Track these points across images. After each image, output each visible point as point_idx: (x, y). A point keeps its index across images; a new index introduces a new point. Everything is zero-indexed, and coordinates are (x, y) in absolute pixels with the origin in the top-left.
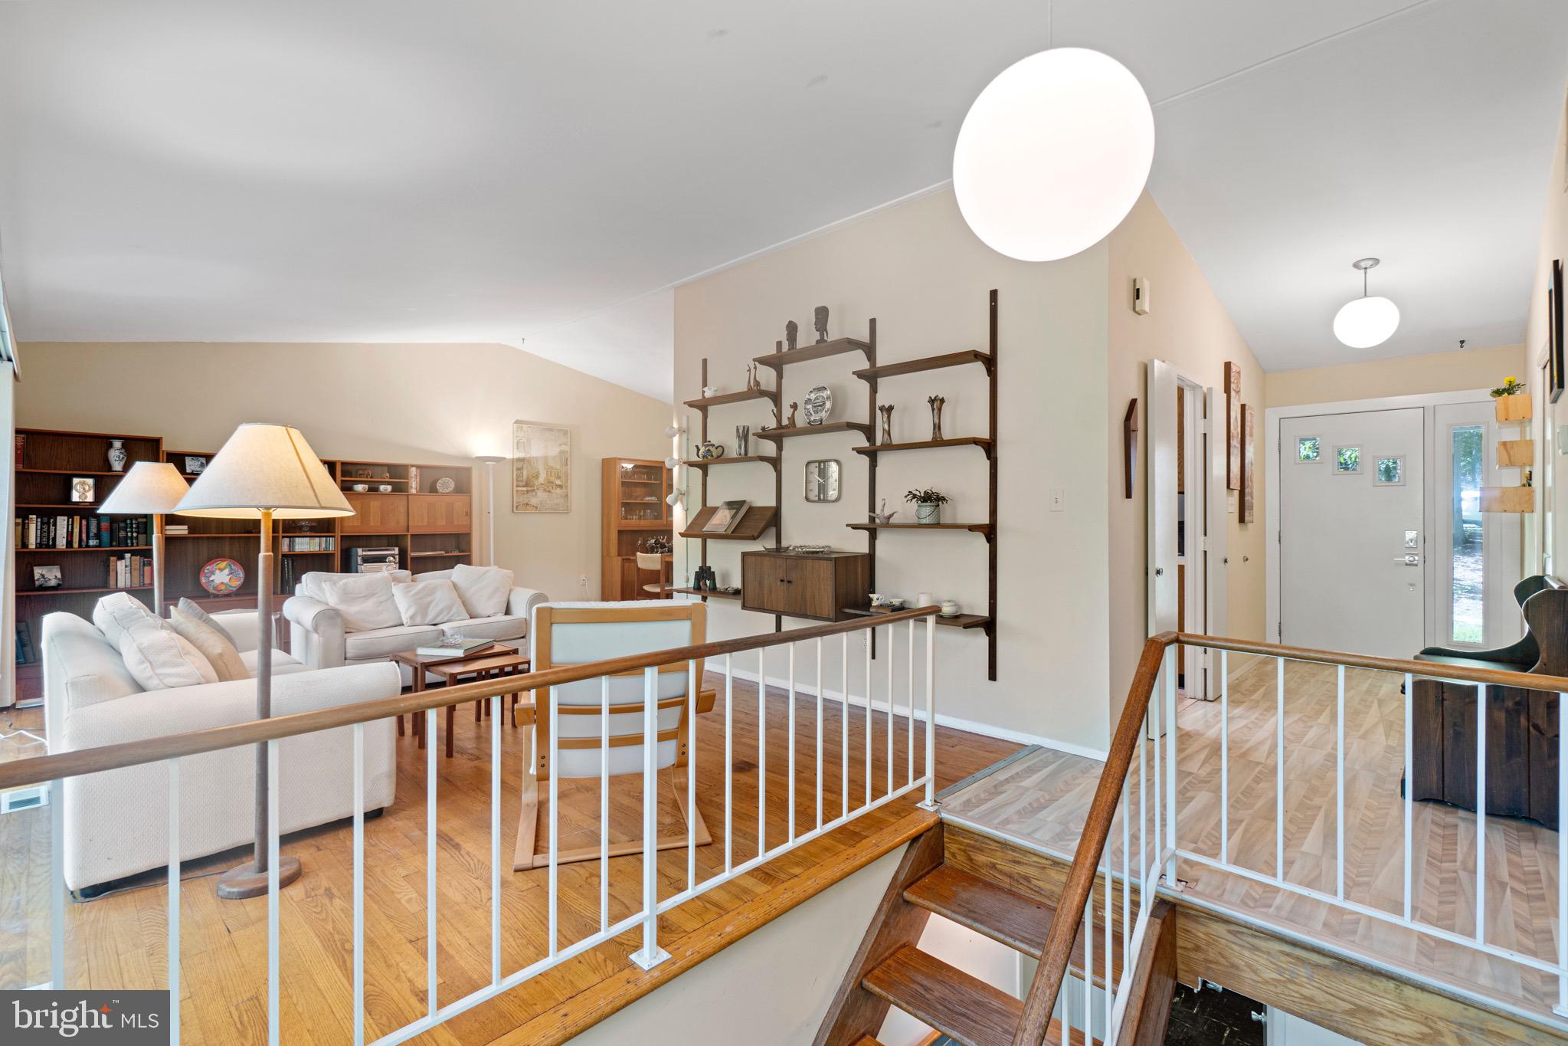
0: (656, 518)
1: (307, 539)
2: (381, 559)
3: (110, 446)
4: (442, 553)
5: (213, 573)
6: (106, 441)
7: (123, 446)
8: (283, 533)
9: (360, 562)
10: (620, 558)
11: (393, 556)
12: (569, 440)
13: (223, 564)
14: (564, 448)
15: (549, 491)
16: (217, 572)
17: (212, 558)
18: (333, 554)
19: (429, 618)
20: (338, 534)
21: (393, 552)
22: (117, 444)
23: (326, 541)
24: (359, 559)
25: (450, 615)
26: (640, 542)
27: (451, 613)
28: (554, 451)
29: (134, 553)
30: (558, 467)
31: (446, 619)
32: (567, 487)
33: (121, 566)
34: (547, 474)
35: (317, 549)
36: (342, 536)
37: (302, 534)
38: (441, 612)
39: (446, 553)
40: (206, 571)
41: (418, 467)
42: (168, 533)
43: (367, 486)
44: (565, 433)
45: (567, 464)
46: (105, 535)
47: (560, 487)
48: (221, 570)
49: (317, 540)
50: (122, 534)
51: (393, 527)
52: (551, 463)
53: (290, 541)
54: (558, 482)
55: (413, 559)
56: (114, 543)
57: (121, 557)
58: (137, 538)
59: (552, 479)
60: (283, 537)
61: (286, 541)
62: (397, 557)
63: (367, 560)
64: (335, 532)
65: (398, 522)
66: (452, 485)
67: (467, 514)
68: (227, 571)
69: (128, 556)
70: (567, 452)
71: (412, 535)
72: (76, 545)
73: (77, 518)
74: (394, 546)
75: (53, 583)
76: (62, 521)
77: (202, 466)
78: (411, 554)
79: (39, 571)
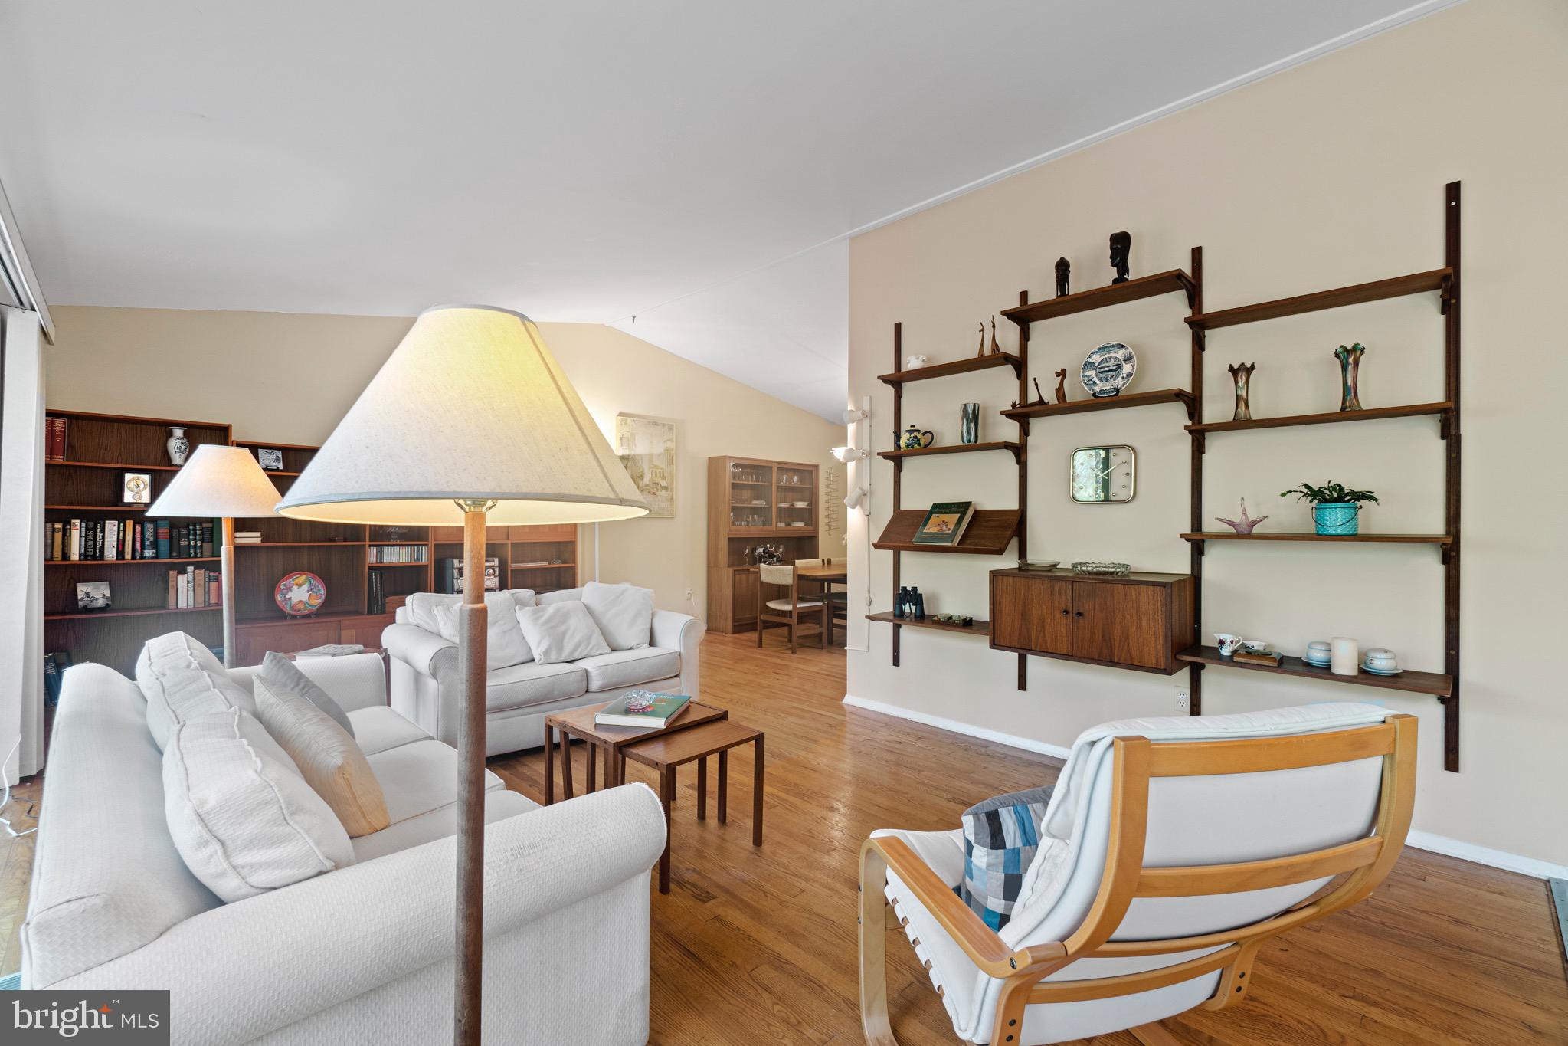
0: (764, 524)
1: (396, 549)
3: (170, 434)
4: (545, 564)
5: (290, 589)
6: (165, 428)
7: (185, 434)
8: (370, 541)
9: (456, 576)
10: (731, 570)
12: (674, 436)
13: (303, 578)
14: (669, 444)
15: (654, 494)
16: (295, 588)
17: (287, 573)
18: (426, 566)
19: (564, 656)
20: (432, 543)
22: (178, 432)
23: (418, 551)
24: (455, 572)
25: (589, 649)
26: (747, 551)
27: (590, 646)
28: (659, 448)
29: (198, 566)
30: (663, 466)
31: (585, 653)
32: (672, 489)
33: (182, 580)
34: (652, 474)
35: (408, 560)
36: (435, 545)
37: (392, 543)
38: (579, 644)
39: (549, 564)
40: (282, 587)
42: (238, 541)
44: (671, 428)
45: (672, 464)
46: (164, 545)
47: (665, 488)
48: (299, 585)
49: (408, 549)
50: (184, 542)
52: (656, 462)
53: (378, 552)
54: (663, 483)
55: (513, 571)
56: (174, 554)
57: (183, 572)
58: (201, 547)
59: (658, 479)
60: (370, 546)
61: (374, 550)
64: (427, 540)
68: (305, 587)
69: (190, 569)
70: (673, 449)
71: (512, 544)
72: (128, 556)
73: (129, 523)
74: (496, 557)
75: (100, 603)
76: (112, 527)
77: (277, 459)
78: (511, 566)
79: (83, 588)
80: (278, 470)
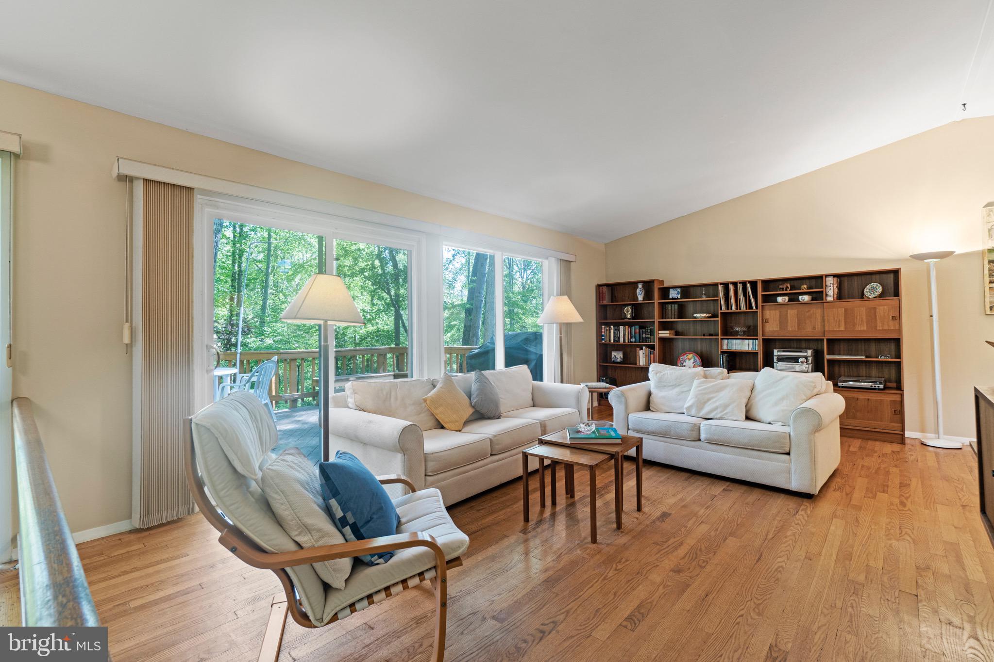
1: (739, 341)
2: (796, 359)
3: (637, 287)
4: (863, 357)
5: (685, 361)
6: (634, 284)
7: (643, 286)
8: (722, 335)
9: (775, 360)
11: (806, 357)
13: (691, 356)
16: (687, 360)
17: (690, 352)
18: (757, 353)
19: (703, 413)
20: (760, 337)
21: (805, 354)
22: (640, 286)
23: (753, 343)
24: (775, 358)
25: (723, 413)
29: (648, 346)
31: (719, 416)
33: (641, 352)
35: (747, 348)
36: (763, 339)
37: (739, 337)
38: (716, 408)
40: (681, 359)
41: (834, 276)
42: (660, 335)
43: (787, 298)
46: (638, 338)
48: (689, 359)
49: (747, 341)
50: (644, 336)
51: (808, 332)
53: (728, 342)
55: (829, 361)
56: (641, 341)
57: (642, 349)
58: (650, 338)
60: (722, 339)
61: (725, 341)
62: (810, 359)
63: (781, 359)
64: (757, 336)
65: (814, 328)
66: (879, 289)
67: (894, 318)
68: (692, 361)
69: (644, 347)
71: (827, 339)
72: (627, 341)
73: (627, 327)
74: (810, 349)
75: (619, 360)
76: (622, 328)
77: (678, 293)
78: (827, 357)
79: (614, 354)
80: (678, 299)
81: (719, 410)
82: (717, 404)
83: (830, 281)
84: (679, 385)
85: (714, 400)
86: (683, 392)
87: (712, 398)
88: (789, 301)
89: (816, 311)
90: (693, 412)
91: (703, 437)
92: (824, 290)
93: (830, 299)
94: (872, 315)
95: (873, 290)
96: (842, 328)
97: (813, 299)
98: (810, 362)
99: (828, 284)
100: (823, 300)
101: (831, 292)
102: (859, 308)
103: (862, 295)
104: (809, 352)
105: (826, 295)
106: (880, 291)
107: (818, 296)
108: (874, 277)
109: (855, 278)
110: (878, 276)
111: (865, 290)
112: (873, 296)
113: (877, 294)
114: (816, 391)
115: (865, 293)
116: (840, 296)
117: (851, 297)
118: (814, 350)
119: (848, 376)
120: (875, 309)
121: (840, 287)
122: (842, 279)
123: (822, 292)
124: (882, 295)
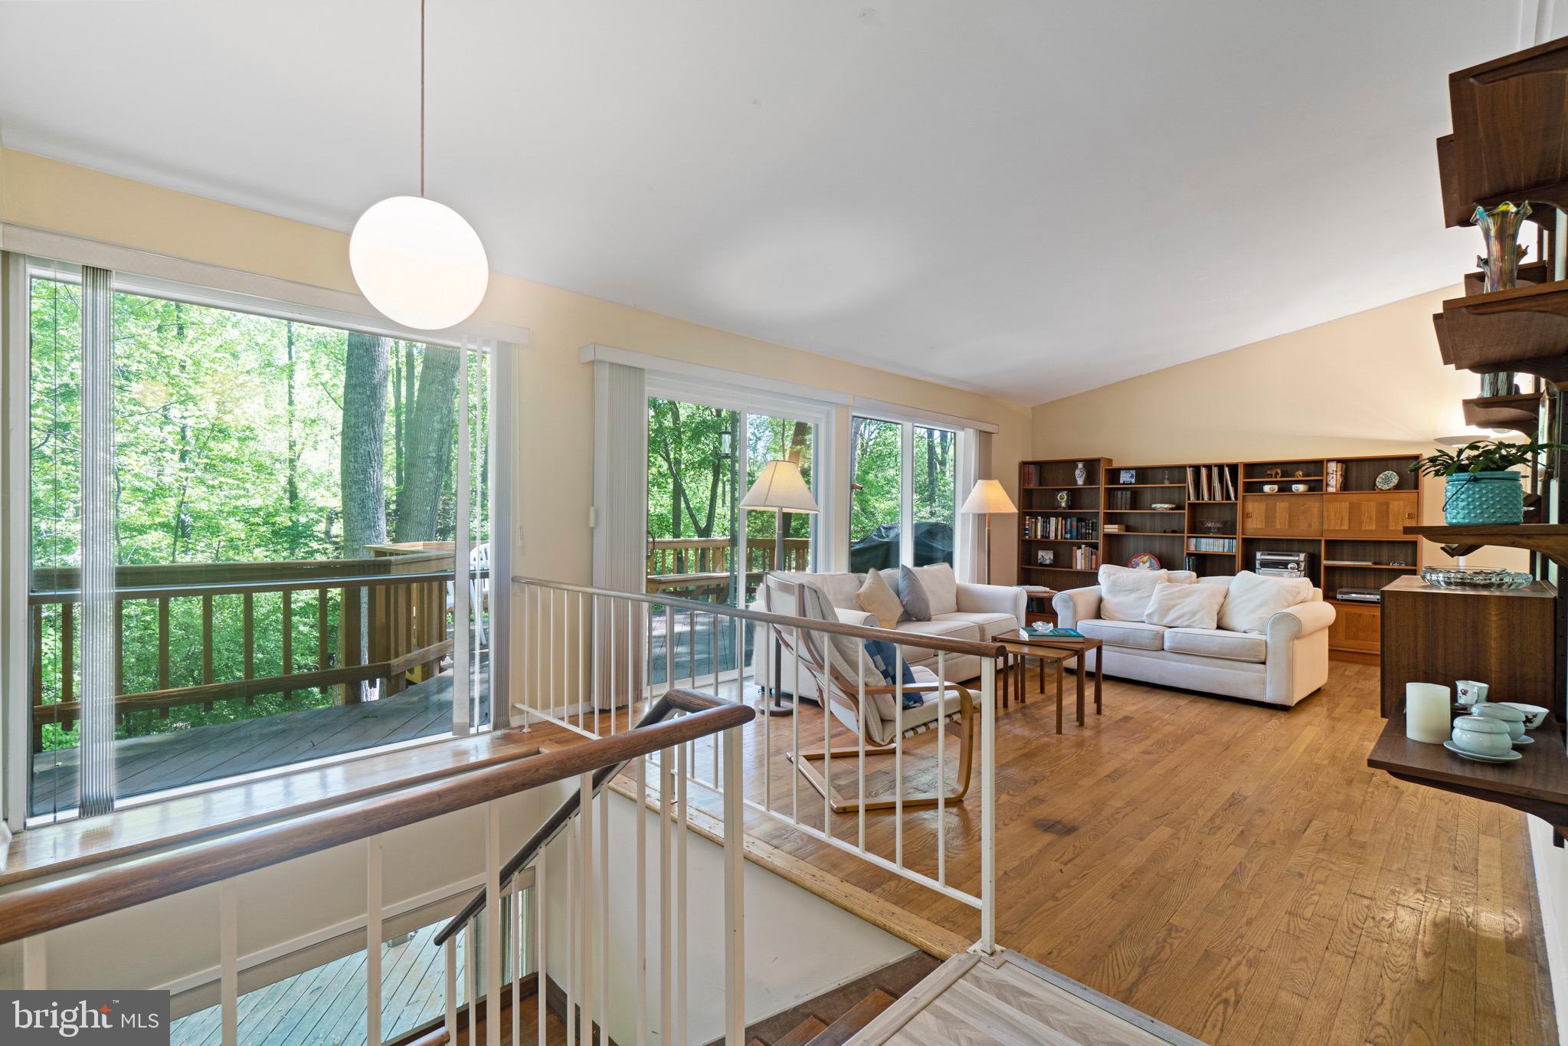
1: (1211, 540)
2: (1284, 565)
3: (1076, 467)
4: (1371, 564)
5: (1138, 562)
6: (1072, 464)
7: (1084, 466)
8: (1188, 533)
9: (1258, 566)
11: (1298, 563)
13: (1146, 558)
16: (1141, 561)
17: (1146, 552)
18: (1235, 556)
19: (1167, 620)
20: (1239, 536)
21: (1297, 558)
22: (1080, 465)
23: (1229, 543)
24: (1258, 563)
25: (1190, 621)
29: (1088, 545)
31: (1185, 624)
33: (1079, 552)
35: (1221, 550)
36: (1243, 539)
37: (1211, 535)
38: (1182, 616)
40: (1134, 560)
41: (1339, 461)
42: (1106, 530)
43: (1276, 487)
46: (1074, 534)
48: (1144, 563)
49: (1221, 541)
50: (1083, 531)
51: (1303, 530)
53: (1196, 541)
55: (1327, 568)
56: (1079, 537)
57: (1080, 548)
58: (1092, 534)
60: (1189, 537)
61: (1193, 541)
62: (1303, 564)
63: (1265, 564)
64: (1236, 534)
65: (1310, 526)
66: (1395, 480)
67: (1411, 516)
68: (1148, 561)
69: (1083, 546)
71: (1326, 541)
72: (1059, 537)
73: (1060, 519)
74: (1303, 552)
75: (1048, 562)
76: (1053, 520)
77: (1132, 477)
78: (1324, 562)
79: (1041, 553)
80: (1131, 484)
81: (1186, 618)
82: (1184, 610)
83: (1332, 466)
84: (1138, 590)
85: (1180, 606)
86: (1142, 598)
87: (1179, 604)
88: (1278, 491)
89: (1314, 505)
90: (1155, 620)
91: (1167, 645)
92: (1324, 478)
93: (1331, 490)
94: (1384, 512)
95: (1387, 480)
96: (1345, 527)
97: (1310, 490)
98: (1302, 568)
99: (1330, 471)
100: (1322, 490)
101: (1334, 481)
102: (1368, 503)
103: (1373, 487)
104: (1302, 556)
105: (1327, 485)
106: (1396, 482)
107: (1316, 486)
108: (1390, 462)
109: (1367, 463)
110: (1395, 463)
111: (1377, 480)
112: (1386, 487)
113: (1392, 485)
114: (1300, 598)
115: (1378, 484)
116: (1345, 486)
117: (1359, 488)
118: (1309, 554)
119: (1352, 587)
120: (1387, 504)
121: (1346, 476)
122: (1350, 464)
123: (1322, 480)
124: (1398, 487)
